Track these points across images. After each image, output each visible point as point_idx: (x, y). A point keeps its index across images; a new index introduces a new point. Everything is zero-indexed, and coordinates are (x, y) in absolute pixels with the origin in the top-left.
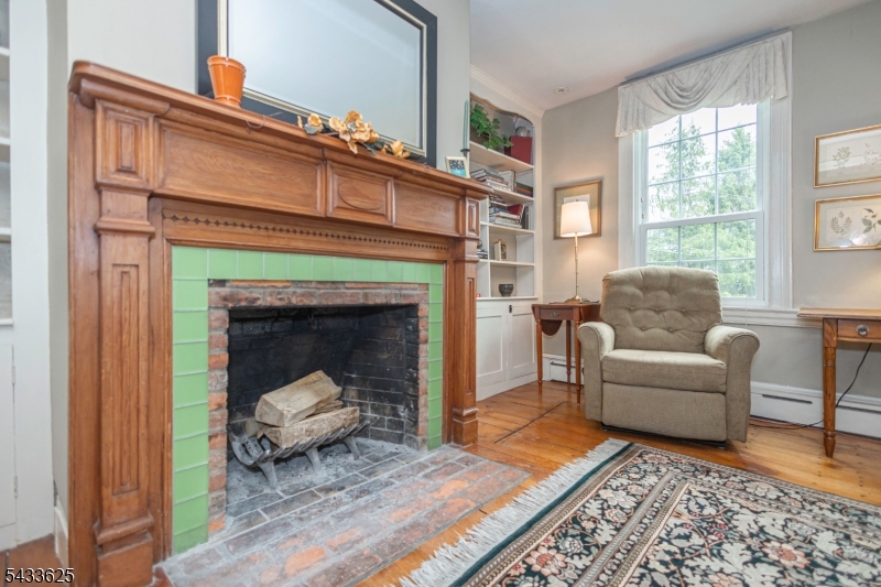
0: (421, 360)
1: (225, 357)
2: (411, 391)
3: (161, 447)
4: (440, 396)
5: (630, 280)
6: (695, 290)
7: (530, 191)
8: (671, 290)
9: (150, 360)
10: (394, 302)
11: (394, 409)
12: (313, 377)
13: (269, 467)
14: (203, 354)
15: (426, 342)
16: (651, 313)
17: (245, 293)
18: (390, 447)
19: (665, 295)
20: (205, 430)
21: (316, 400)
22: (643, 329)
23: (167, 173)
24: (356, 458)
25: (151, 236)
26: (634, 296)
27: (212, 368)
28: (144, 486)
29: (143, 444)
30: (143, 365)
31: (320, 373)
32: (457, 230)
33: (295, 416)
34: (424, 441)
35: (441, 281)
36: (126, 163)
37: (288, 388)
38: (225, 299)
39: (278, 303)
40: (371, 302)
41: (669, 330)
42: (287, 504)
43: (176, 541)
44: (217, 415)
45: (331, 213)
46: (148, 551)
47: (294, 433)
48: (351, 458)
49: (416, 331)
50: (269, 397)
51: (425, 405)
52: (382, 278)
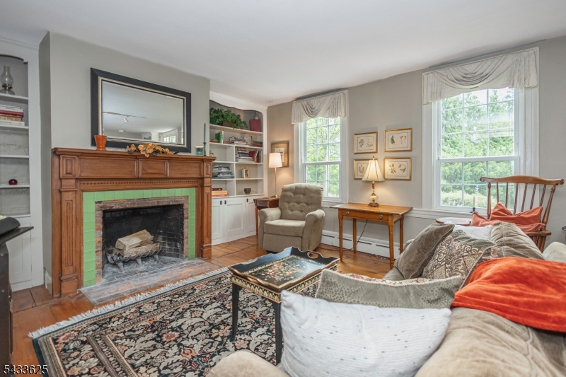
0: (185, 225)
1: (101, 226)
2: (181, 237)
3: (80, 254)
4: (194, 239)
5: (290, 190)
6: (312, 195)
7: (261, 144)
8: (304, 194)
9: (76, 227)
10: (171, 204)
11: (176, 244)
12: (141, 232)
13: (121, 264)
14: (94, 225)
15: (187, 218)
16: (296, 204)
17: (109, 205)
18: (173, 259)
19: (302, 196)
20: (94, 250)
21: (140, 241)
22: (292, 211)
23: (82, 172)
24: (158, 263)
25: (76, 191)
26: (290, 197)
27: (97, 230)
28: (74, 264)
29: (74, 252)
30: (74, 229)
31: (145, 231)
32: (201, 175)
33: (130, 246)
34: (186, 257)
35: (194, 195)
36: (69, 171)
37: (129, 236)
38: (101, 207)
39: (121, 207)
40: (161, 204)
41: (301, 211)
42: (125, 276)
43: (85, 284)
44: (99, 245)
45: (140, 176)
46: (76, 284)
47: (130, 252)
48: (156, 263)
49: (183, 214)
50: (120, 240)
51: (187, 243)
52: (166, 195)
